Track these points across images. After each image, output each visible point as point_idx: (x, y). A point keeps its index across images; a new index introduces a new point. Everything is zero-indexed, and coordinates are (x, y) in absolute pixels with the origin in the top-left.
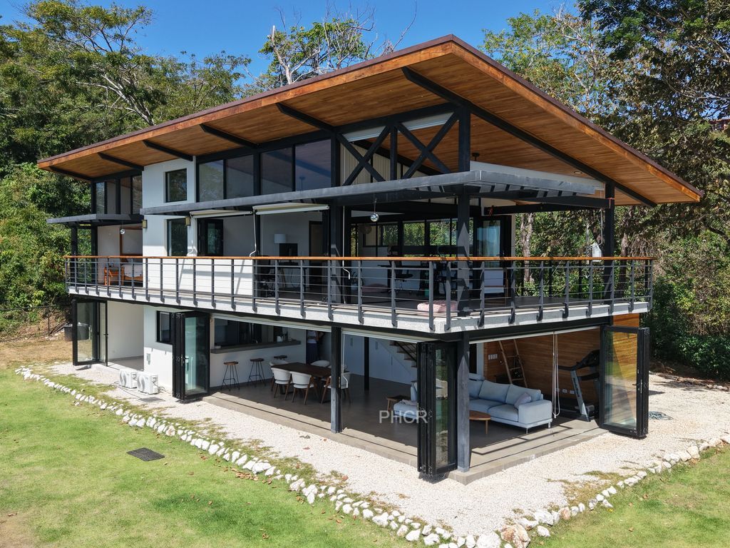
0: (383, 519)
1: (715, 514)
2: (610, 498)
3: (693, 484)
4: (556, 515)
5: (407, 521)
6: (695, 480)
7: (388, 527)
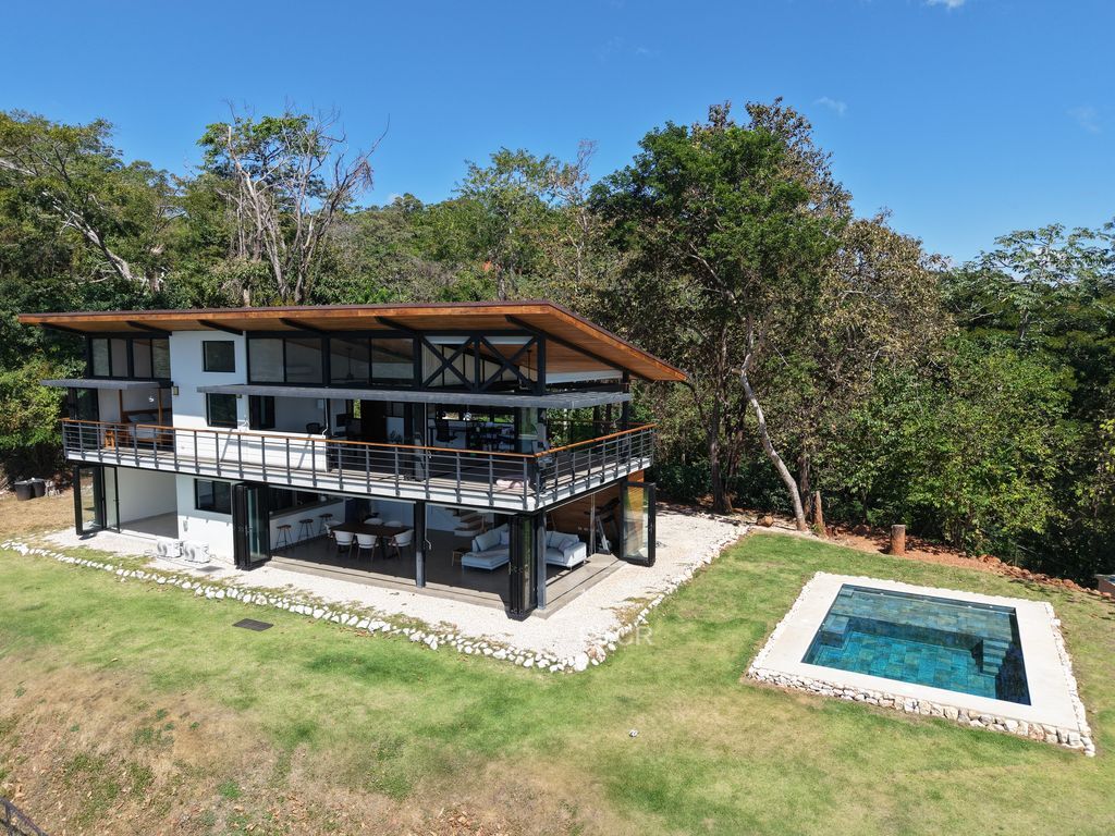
0: (502, 654)
1: (712, 620)
2: (646, 617)
3: (693, 599)
4: (617, 634)
5: (522, 653)
6: (694, 596)
7: (507, 659)
